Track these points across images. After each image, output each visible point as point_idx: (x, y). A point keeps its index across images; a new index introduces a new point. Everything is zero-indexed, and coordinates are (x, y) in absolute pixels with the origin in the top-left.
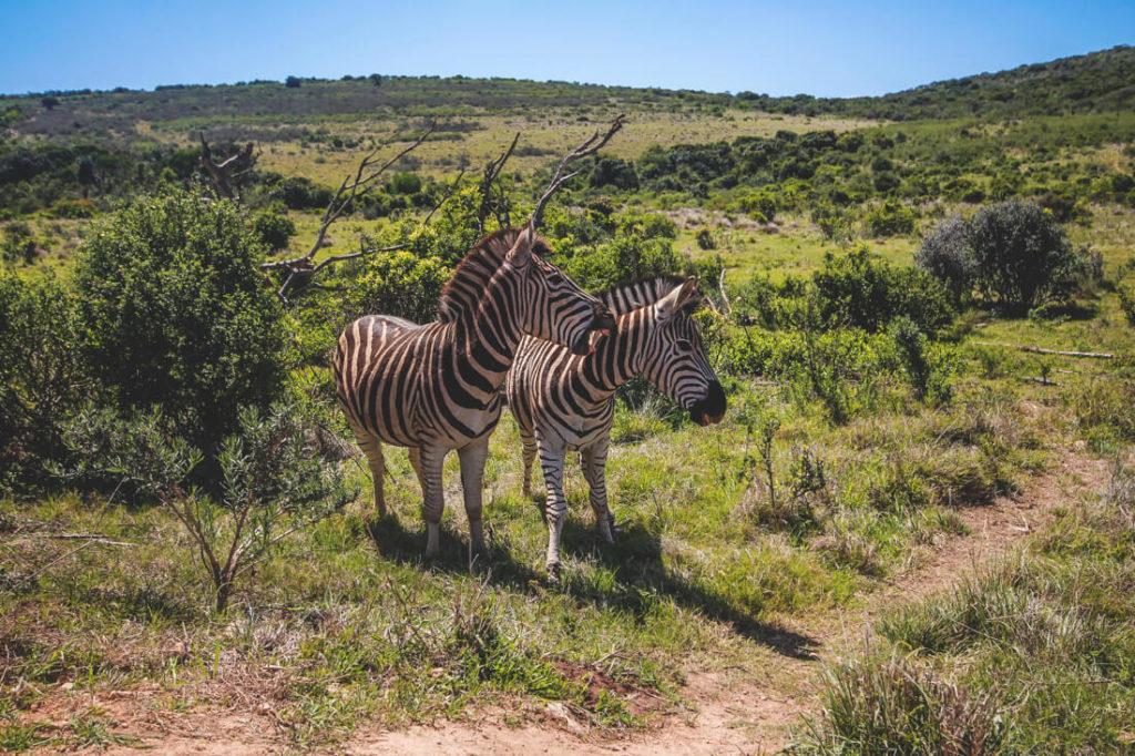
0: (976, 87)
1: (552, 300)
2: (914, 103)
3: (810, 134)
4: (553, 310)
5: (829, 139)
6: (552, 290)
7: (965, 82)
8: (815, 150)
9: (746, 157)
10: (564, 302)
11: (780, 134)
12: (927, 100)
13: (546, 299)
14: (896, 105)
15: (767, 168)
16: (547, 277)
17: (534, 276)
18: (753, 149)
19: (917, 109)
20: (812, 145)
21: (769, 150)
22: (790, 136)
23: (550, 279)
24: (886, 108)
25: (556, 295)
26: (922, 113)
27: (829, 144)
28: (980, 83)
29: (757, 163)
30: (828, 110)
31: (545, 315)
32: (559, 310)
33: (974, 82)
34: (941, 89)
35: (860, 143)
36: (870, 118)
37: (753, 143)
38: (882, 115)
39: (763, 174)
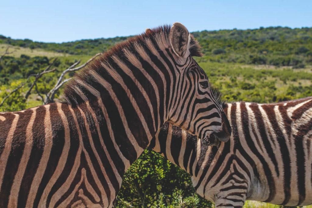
0: (100, 43)
1: (197, 101)
2: (78, 48)
3: (37, 57)
4: (196, 109)
5: (45, 60)
6: (200, 93)
7: (96, 41)
8: (40, 64)
9: (8, 66)
10: (205, 105)
11: (23, 56)
12: (82, 47)
13: (194, 99)
14: (70, 47)
15: (20, 71)
16: (200, 80)
17: (191, 75)
18: (12, 62)
19: (80, 51)
20: (38, 62)
21: (19, 63)
22: (27, 58)
23: (201, 83)
24: (65, 48)
25: (202, 97)
26: (82, 52)
27: (45, 62)
28: (102, 42)
29: (14, 69)
30: (40, 47)
31: (190, 111)
32: (200, 111)
33: (100, 41)
34: (87, 42)
35: (59, 63)
36: (59, 52)
37: (11, 60)
38: (65, 51)
39: (18, 74)
